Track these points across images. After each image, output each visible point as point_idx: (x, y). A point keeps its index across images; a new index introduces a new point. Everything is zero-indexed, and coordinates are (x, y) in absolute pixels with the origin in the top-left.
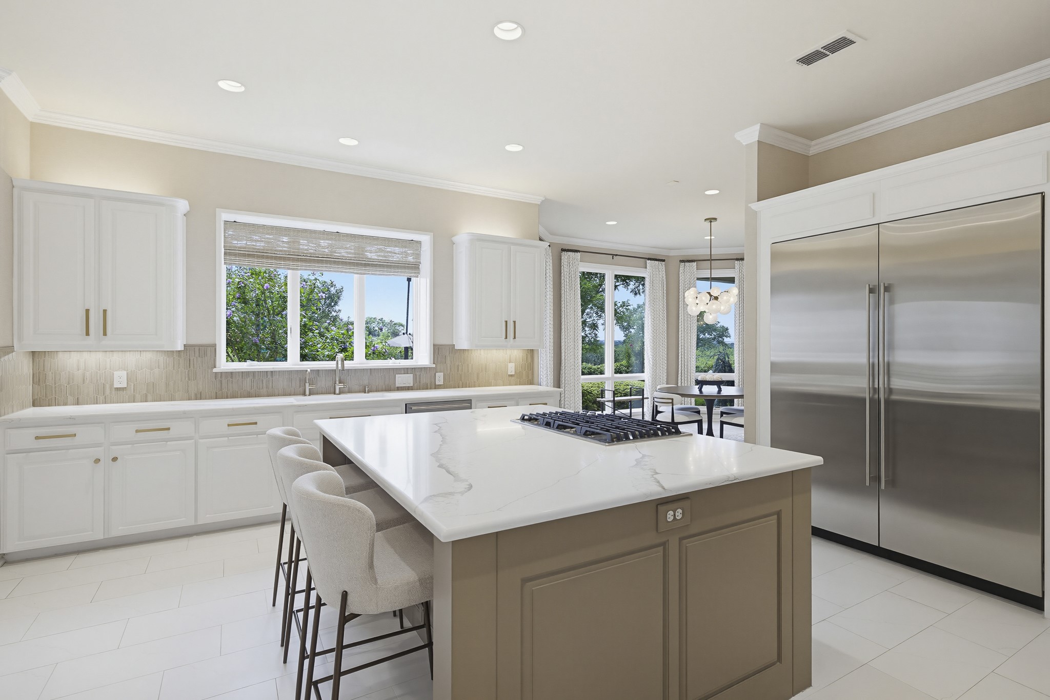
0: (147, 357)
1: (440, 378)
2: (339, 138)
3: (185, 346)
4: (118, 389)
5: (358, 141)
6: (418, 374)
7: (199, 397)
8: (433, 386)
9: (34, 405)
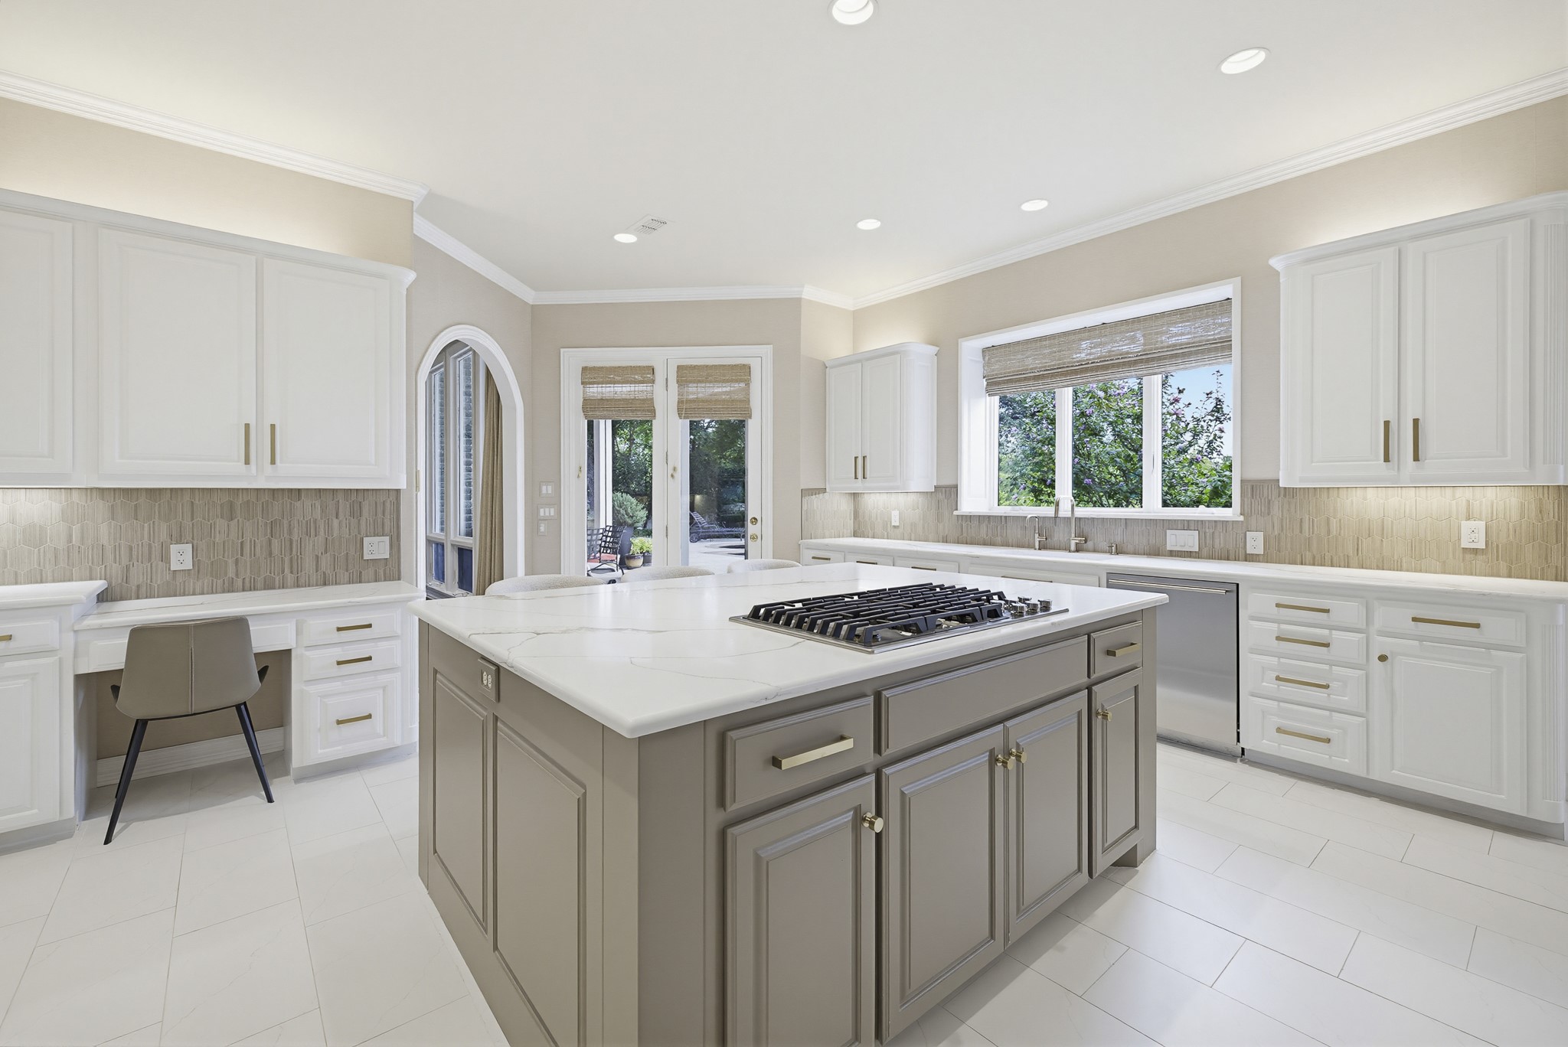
0: (912, 498)
1: (1255, 542)
2: (1021, 205)
3: (935, 487)
4: (894, 527)
5: (1048, 201)
6: (1209, 531)
7: (945, 540)
8: (1242, 556)
9: (854, 536)
